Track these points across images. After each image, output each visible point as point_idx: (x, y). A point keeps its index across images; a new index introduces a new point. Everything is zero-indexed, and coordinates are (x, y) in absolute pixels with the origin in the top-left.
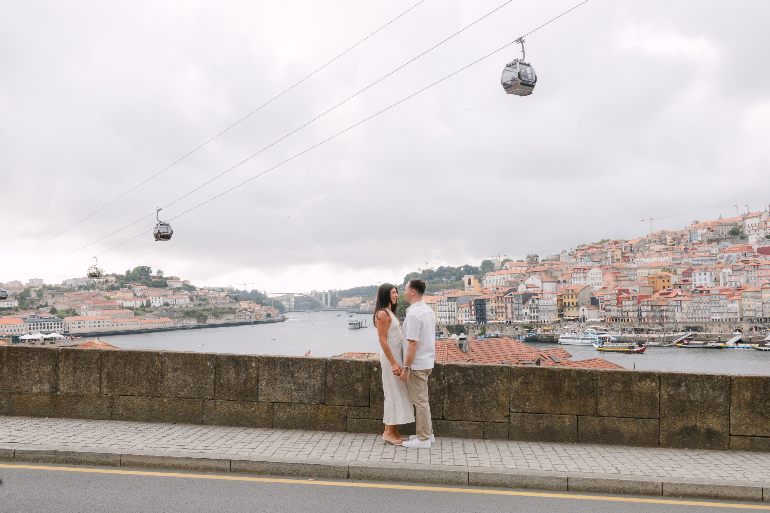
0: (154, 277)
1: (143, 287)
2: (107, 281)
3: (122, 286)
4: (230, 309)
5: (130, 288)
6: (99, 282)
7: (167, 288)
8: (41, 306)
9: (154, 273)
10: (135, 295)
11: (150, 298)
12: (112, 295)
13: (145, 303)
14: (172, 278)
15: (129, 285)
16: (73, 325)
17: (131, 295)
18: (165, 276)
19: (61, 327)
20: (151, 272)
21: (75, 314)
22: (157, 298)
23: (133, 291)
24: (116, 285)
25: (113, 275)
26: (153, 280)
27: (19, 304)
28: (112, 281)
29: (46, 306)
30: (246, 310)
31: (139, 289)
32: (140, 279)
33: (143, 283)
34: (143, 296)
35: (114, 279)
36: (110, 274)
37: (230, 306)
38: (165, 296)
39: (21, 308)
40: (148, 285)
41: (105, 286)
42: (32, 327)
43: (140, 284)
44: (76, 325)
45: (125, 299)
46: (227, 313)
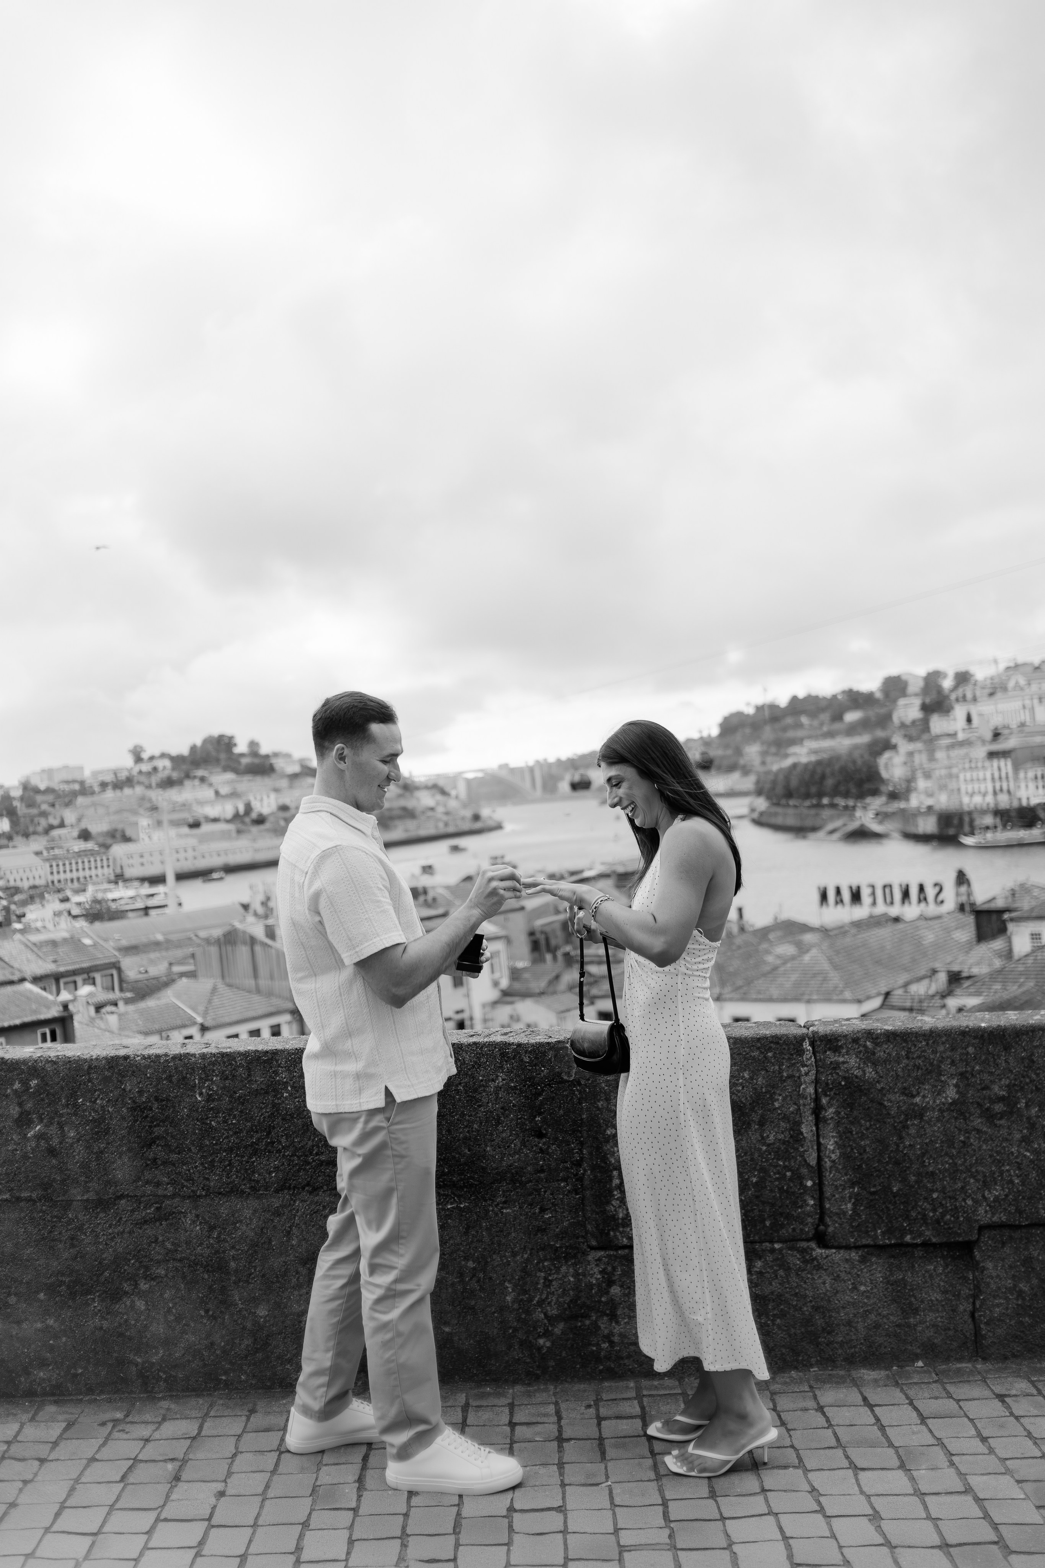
0: (242, 755)
1: (230, 776)
2: (155, 769)
3: (188, 776)
4: (404, 809)
5: (203, 779)
6: (140, 772)
7: (274, 776)
8: (51, 827)
9: (241, 747)
10: (217, 793)
11: (251, 798)
12: (175, 795)
13: (242, 809)
14: (276, 755)
15: (200, 773)
16: (131, 861)
17: (209, 793)
18: (264, 750)
19: (108, 866)
20: (235, 745)
21: (127, 839)
22: (265, 798)
23: (211, 785)
24: (175, 775)
25: (163, 755)
26: (245, 761)
27: (11, 827)
28: (164, 768)
29: (62, 825)
30: (432, 809)
31: (223, 780)
32: (218, 761)
33: (226, 769)
34: (234, 795)
35: (167, 763)
36: (157, 753)
37: (402, 803)
38: (277, 790)
39: (17, 833)
40: (236, 771)
41: (154, 780)
42: (55, 869)
43: (219, 770)
44: (136, 861)
45: (201, 803)
46: (400, 817)
